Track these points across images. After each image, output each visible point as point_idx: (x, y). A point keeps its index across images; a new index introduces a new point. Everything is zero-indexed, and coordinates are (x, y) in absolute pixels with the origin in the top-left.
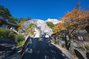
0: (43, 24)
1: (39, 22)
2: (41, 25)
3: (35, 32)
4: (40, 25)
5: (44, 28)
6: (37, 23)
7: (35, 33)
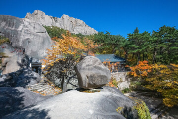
0: (37, 35)
1: (27, 27)
2: (31, 38)
3: (5, 57)
4: (26, 37)
5: (40, 45)
6: (20, 29)
7: (4, 60)
